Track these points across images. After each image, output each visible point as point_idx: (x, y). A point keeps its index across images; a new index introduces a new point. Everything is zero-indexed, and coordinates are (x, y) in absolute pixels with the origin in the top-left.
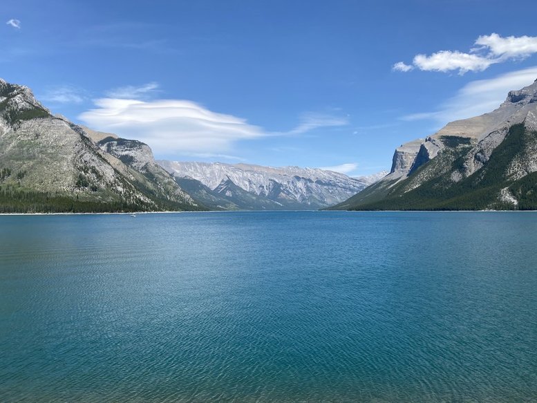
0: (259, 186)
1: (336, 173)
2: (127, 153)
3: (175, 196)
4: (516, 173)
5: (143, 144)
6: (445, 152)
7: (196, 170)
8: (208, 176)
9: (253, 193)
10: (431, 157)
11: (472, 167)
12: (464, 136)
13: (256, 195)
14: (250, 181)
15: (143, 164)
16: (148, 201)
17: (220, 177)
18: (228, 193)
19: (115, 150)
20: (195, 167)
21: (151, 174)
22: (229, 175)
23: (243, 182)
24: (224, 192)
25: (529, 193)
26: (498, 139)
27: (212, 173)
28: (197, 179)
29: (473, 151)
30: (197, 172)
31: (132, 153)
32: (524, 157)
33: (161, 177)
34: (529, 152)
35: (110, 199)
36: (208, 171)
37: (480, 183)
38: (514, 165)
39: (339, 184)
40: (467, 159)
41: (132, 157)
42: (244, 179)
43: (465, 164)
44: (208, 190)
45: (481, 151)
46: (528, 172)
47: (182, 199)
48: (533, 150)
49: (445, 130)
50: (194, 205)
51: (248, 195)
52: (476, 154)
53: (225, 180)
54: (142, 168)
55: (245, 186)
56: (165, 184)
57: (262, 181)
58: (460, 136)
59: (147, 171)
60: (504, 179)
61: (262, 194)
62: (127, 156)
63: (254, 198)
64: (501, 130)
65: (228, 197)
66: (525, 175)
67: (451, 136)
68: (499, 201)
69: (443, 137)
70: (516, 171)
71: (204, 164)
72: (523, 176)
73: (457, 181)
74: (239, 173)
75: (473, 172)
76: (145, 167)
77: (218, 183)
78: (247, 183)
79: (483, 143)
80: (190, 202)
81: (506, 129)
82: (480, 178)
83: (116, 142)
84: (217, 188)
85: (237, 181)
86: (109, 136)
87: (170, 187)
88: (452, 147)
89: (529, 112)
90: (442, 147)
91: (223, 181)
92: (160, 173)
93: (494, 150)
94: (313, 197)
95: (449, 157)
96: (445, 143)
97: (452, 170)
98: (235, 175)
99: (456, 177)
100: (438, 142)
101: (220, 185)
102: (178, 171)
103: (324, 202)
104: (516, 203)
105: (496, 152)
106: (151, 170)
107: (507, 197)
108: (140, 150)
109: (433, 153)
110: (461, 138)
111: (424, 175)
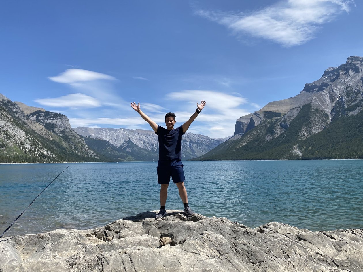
0: (150, 144)
1: (202, 135)
2: (50, 121)
3: (82, 151)
4: (304, 135)
5: (63, 115)
6: (264, 122)
7: (106, 134)
8: (115, 137)
9: (146, 149)
10: (256, 125)
11: (279, 131)
12: (278, 112)
13: (148, 151)
14: (144, 141)
15: (62, 129)
16: (50, 154)
17: (123, 138)
18: (128, 150)
19: (42, 120)
20: (105, 131)
21: (66, 136)
22: (130, 137)
23: (139, 142)
24: (125, 149)
25: (310, 148)
26: (295, 113)
27: (118, 135)
28: (107, 140)
29: (280, 121)
30: (107, 135)
31: (54, 122)
32: (309, 125)
33: (74, 138)
34: (312, 122)
35: (14, 153)
36: (115, 134)
37: (282, 142)
38: (303, 130)
39: (205, 143)
40: (276, 126)
41: (54, 124)
42: (140, 139)
43: (274, 129)
44: (113, 147)
45: (285, 121)
46: (311, 135)
47: (87, 153)
48: (315, 120)
49: (266, 108)
50: (96, 158)
51: (142, 150)
52: (281, 123)
53: (127, 140)
54: (61, 132)
55: (141, 145)
56: (76, 143)
57: (153, 141)
58: (275, 111)
59: (64, 134)
60: (296, 139)
61: (153, 150)
62: (50, 123)
63: (147, 153)
64: (297, 107)
65: (128, 153)
66: (309, 136)
67: (269, 112)
68: (291, 153)
69: (264, 112)
70: (304, 134)
71: (112, 130)
72: (308, 137)
73: (269, 140)
74: (137, 135)
75: (279, 134)
76: (63, 132)
77: (122, 142)
78: (142, 142)
79: (286, 116)
80: (93, 156)
81: (300, 107)
82: (282, 138)
83: (43, 114)
84: (121, 146)
85: (135, 141)
86: (39, 109)
87: (79, 145)
88: (269, 118)
89: (314, 97)
90: (263, 119)
91: (125, 141)
92: (74, 136)
93: (292, 120)
94: (187, 152)
95: (267, 125)
96: (265, 116)
97: (267, 134)
98: (133, 137)
99: (268, 138)
100: (261, 115)
101: (123, 144)
102: (93, 135)
103: (195, 155)
104: (301, 154)
105: (293, 122)
106: (67, 133)
107: (297, 151)
108: (60, 120)
109: (258, 122)
110: (275, 113)
111: (250, 137)
